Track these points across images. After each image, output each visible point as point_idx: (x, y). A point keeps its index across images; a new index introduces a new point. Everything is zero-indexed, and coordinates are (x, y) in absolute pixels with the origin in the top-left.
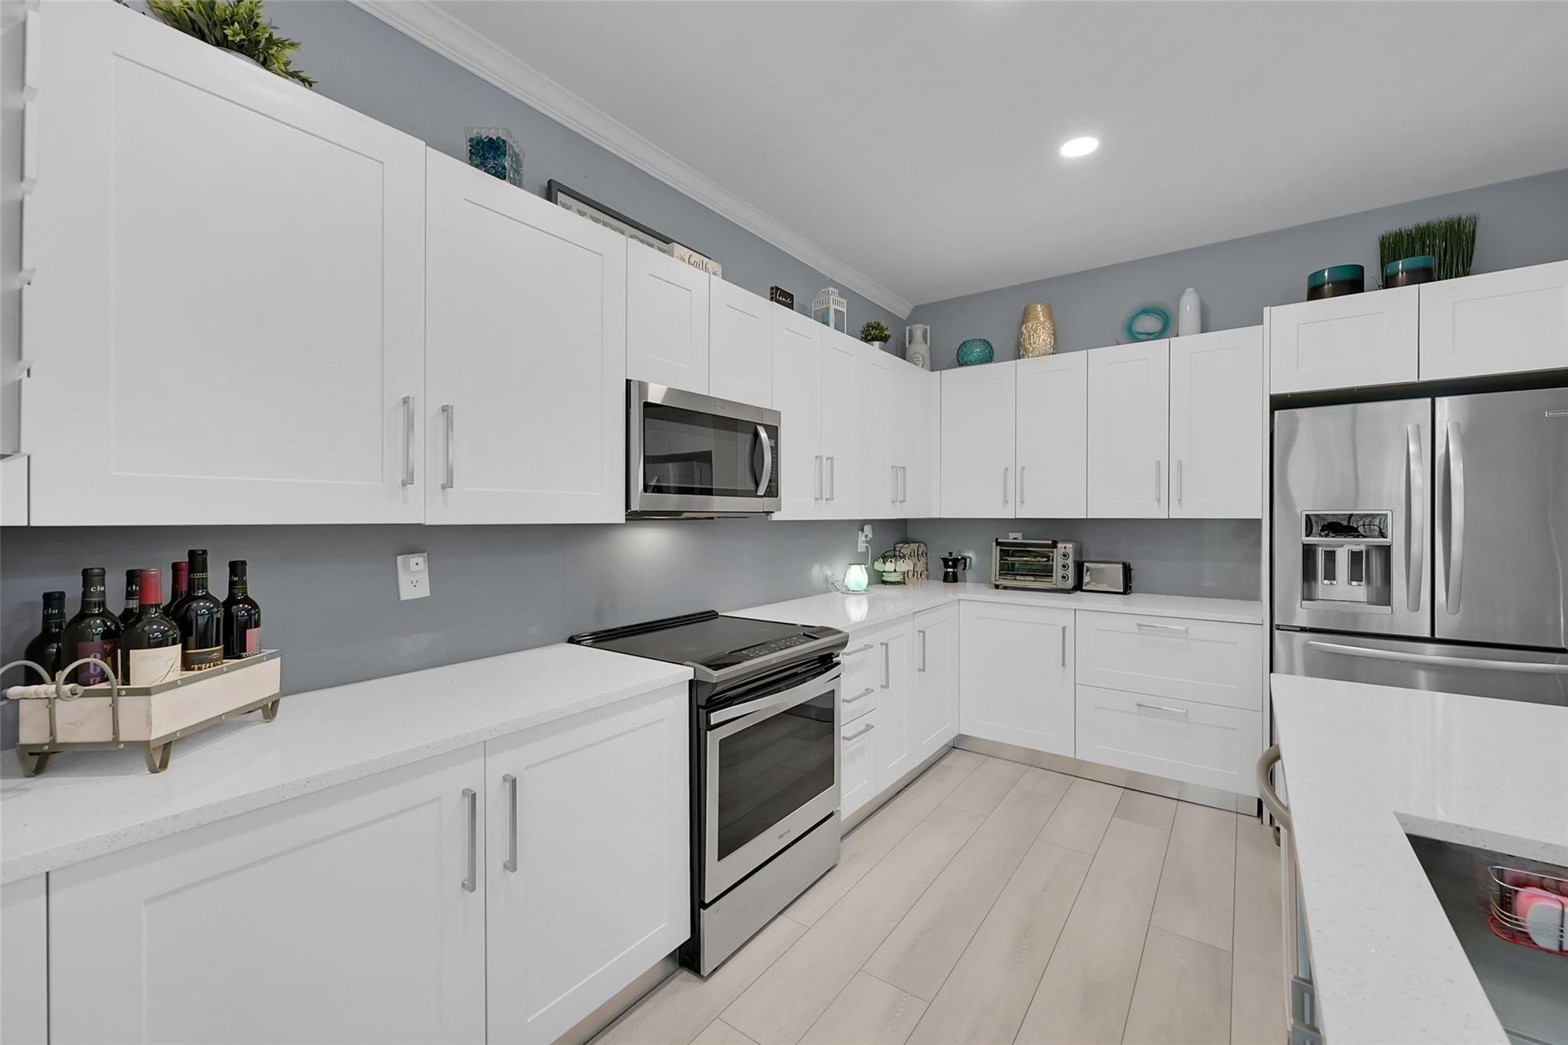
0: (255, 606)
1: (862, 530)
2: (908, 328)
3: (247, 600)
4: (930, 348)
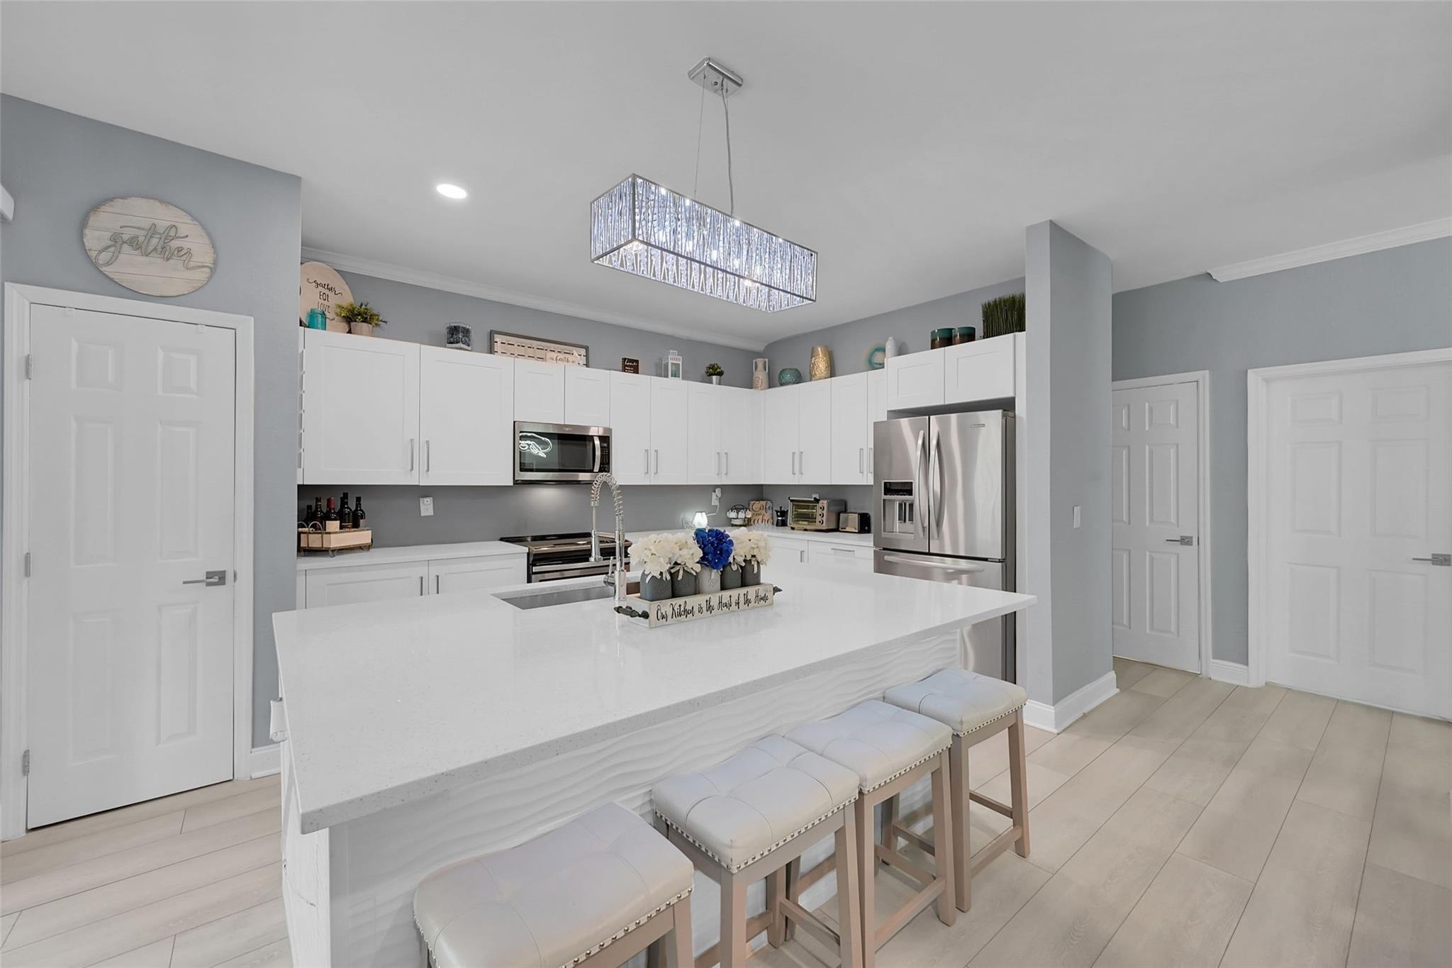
0: (363, 512)
1: (715, 491)
2: (754, 361)
3: (361, 510)
4: (769, 373)
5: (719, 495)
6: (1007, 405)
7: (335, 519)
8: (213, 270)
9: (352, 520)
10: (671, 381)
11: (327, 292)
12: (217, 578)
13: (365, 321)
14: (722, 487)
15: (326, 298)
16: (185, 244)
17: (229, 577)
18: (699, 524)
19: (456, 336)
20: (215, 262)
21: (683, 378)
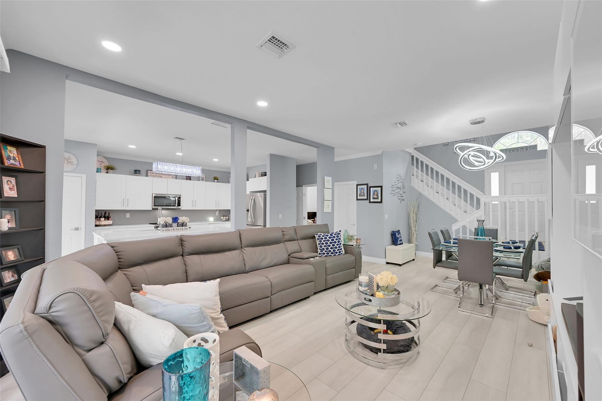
5: (218, 212)
6: (265, 192)
7: (103, 218)
8: (77, 165)
9: (107, 218)
10: (201, 182)
11: (101, 163)
12: (77, 229)
13: (111, 169)
14: (220, 211)
15: (101, 164)
16: (72, 160)
17: (80, 229)
18: (211, 220)
19: (137, 172)
20: (78, 163)
21: (205, 181)
